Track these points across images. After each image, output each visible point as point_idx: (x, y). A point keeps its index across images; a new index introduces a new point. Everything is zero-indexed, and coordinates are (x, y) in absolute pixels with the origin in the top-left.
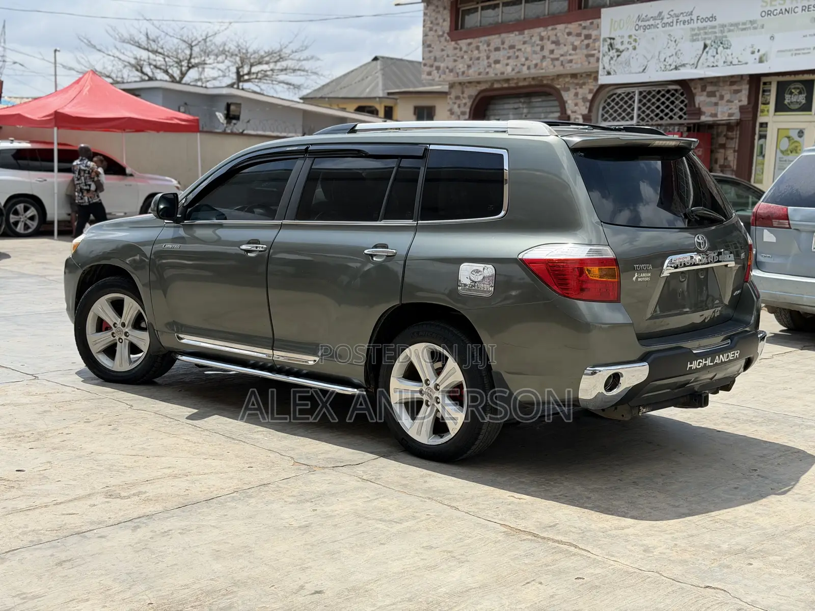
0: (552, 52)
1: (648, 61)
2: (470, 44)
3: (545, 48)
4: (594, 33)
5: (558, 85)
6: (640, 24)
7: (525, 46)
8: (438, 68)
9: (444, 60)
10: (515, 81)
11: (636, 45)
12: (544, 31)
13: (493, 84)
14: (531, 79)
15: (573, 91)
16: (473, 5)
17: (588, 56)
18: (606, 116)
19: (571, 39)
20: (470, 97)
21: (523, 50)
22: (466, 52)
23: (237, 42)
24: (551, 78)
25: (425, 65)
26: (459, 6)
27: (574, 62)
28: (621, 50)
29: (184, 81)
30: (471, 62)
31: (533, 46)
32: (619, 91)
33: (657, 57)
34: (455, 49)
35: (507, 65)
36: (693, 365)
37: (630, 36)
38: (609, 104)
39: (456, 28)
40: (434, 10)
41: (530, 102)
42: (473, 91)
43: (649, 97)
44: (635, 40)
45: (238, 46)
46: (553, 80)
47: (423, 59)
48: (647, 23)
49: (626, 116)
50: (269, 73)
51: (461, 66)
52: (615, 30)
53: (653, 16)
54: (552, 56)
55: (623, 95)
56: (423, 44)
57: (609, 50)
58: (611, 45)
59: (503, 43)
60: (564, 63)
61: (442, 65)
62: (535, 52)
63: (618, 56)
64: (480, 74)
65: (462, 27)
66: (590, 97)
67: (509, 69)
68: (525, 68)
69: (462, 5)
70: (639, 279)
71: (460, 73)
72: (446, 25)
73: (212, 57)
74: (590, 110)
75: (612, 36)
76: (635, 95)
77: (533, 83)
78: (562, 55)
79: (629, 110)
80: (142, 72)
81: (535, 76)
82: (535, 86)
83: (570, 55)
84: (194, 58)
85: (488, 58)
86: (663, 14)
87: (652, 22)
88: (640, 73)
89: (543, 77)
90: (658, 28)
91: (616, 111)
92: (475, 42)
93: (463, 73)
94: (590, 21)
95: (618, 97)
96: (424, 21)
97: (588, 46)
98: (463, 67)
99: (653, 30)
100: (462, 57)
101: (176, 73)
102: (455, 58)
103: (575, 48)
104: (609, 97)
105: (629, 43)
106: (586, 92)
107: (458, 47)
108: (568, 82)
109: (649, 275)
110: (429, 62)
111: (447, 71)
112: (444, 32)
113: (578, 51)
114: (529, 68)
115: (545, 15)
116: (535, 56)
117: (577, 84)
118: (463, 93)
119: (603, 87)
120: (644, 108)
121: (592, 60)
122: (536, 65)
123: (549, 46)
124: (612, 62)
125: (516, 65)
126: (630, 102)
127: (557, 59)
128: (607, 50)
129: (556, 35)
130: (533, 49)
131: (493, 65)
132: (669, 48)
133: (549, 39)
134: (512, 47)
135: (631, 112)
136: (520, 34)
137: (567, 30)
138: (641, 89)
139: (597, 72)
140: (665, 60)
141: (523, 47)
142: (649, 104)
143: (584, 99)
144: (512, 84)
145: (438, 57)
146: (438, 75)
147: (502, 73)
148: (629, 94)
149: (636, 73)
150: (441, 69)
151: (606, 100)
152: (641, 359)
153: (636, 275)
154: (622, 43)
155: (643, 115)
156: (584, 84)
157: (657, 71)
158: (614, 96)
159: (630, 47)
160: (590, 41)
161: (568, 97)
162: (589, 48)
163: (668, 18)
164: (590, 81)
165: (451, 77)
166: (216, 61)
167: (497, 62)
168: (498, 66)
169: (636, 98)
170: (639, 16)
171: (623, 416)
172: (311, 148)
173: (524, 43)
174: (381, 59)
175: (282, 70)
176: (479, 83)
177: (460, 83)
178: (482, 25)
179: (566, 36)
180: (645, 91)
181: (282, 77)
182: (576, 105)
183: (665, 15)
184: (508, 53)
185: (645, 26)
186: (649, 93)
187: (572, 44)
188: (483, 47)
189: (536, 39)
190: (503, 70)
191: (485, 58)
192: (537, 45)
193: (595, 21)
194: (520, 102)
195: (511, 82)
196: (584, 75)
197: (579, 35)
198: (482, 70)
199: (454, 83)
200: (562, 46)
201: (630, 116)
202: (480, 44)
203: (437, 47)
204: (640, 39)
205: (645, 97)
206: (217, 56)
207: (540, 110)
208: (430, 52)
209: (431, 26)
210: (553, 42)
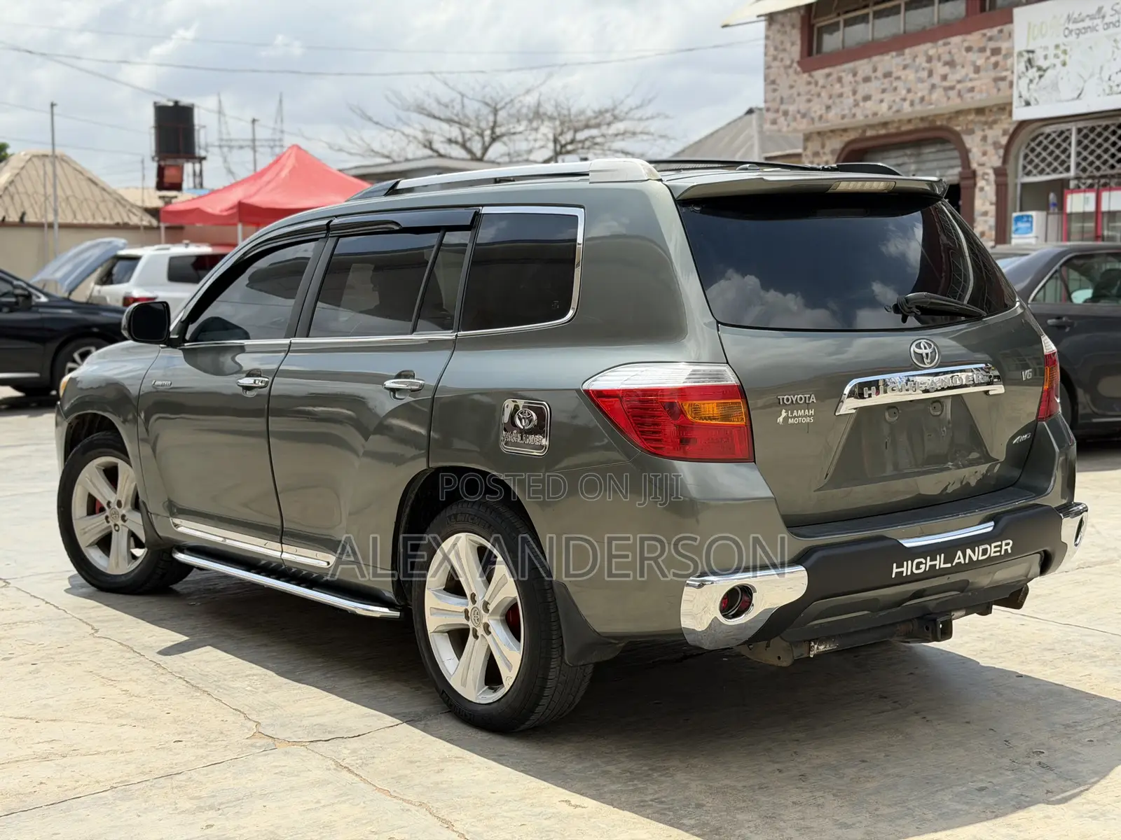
0: (944, 78)
1: (1085, 82)
2: (829, 75)
3: (934, 72)
4: (1004, 46)
5: (958, 125)
6: (1072, 26)
7: (907, 71)
8: (786, 113)
9: (794, 101)
10: (896, 125)
11: (1067, 58)
12: (933, 47)
13: (864, 131)
14: (918, 121)
15: (979, 134)
16: (831, 19)
17: (997, 80)
18: (1029, 167)
19: (972, 56)
20: (833, 152)
21: (903, 77)
22: (823, 87)
23: (556, 101)
24: (947, 116)
25: (768, 110)
26: (813, 21)
27: (976, 90)
28: (1044, 67)
29: (486, 158)
30: (830, 102)
31: (917, 71)
32: (1048, 130)
33: (1098, 76)
34: (809, 83)
35: (882, 101)
36: (904, 569)
37: (1057, 47)
38: (1033, 150)
39: (810, 53)
40: (779, 31)
41: (919, 155)
42: (837, 144)
43: (1092, 136)
44: (1065, 52)
45: (556, 106)
46: (950, 119)
47: (766, 101)
48: (1080, 25)
49: (1058, 167)
50: (598, 140)
51: (817, 108)
52: (1034, 39)
53: (1090, 13)
54: (946, 84)
55: (1054, 135)
56: (765, 80)
57: (1027, 69)
58: (1029, 61)
59: (875, 70)
60: (962, 93)
61: (792, 109)
62: (921, 80)
63: (1041, 77)
64: (843, 117)
65: (819, 50)
66: (1004, 140)
67: (885, 106)
68: (906, 105)
69: (817, 20)
70: (790, 421)
71: (817, 119)
72: (795, 51)
73: (524, 123)
74: (1005, 160)
75: (1030, 48)
76: (1071, 134)
77: (921, 125)
78: (959, 82)
79: (1063, 157)
80: (431, 149)
81: (924, 115)
82: (925, 130)
83: (971, 80)
84: (500, 126)
85: (855, 93)
86: (1103, 11)
87: (1088, 23)
88: (1073, 99)
89: (936, 116)
90: (1097, 31)
91: (1044, 160)
92: (836, 71)
93: (821, 117)
94: (999, 28)
95: (1046, 138)
96: (766, 46)
97: (996, 65)
98: (821, 109)
99: (1089, 35)
100: (819, 95)
101: (477, 147)
102: (809, 97)
103: (977, 70)
104: (1033, 140)
105: (1056, 56)
106: (998, 134)
107: (813, 81)
108: (972, 121)
109: (812, 412)
110: (774, 105)
111: (798, 116)
112: (792, 62)
113: (982, 74)
114: (912, 104)
115: (933, 24)
116: (920, 86)
117: (986, 123)
118: (823, 146)
119: (1022, 124)
120: (1085, 154)
121: (1003, 85)
122: (922, 99)
123: (940, 69)
124: (1032, 86)
125: (894, 101)
126: (1064, 145)
127: (952, 88)
128: (1024, 69)
129: (950, 53)
130: (919, 75)
131: (861, 104)
132: (1115, 59)
133: (939, 59)
134: (887, 75)
135: (1066, 160)
136: (897, 55)
137: (966, 44)
138: (1081, 125)
139: (1011, 104)
140: (1109, 79)
141: (902, 74)
142: (1092, 147)
143: (996, 145)
144: (892, 130)
145: (785, 96)
146: (786, 123)
147: (875, 114)
148: (1062, 133)
149: (1068, 101)
150: (790, 113)
151: (1029, 144)
152: (795, 561)
153: (784, 414)
154: (1046, 57)
155: (1084, 164)
156: (995, 122)
157: (1099, 96)
158: (1041, 138)
159: (1058, 62)
160: (998, 58)
161: (973, 143)
162: (999, 68)
163: (1112, 16)
164: (1003, 117)
165: (803, 125)
166: (529, 128)
167: (867, 98)
168: (869, 104)
169: (1074, 139)
170: (1069, 16)
171: (779, 658)
172: (336, 221)
173: (905, 67)
174: (757, 112)
175: (617, 135)
176: (845, 130)
177: (819, 133)
178: (846, 45)
179: (964, 53)
180: (1085, 128)
181: (618, 144)
182: (985, 154)
183: (1107, 10)
184: (883, 84)
185: (1078, 29)
186: (1093, 129)
187: (974, 64)
188: (848, 78)
189: (921, 60)
190: (875, 109)
191: (850, 94)
192: (923, 69)
193: (1006, 28)
194: (906, 155)
195: (890, 126)
196: (995, 109)
197: (982, 50)
198: (846, 112)
199: (811, 134)
200: (959, 67)
201: (1065, 165)
202: (843, 74)
203: (783, 83)
204: (1071, 50)
205: (1086, 136)
206: (530, 121)
207: (934, 164)
208: (775, 90)
209: (775, 53)
210: (946, 64)
